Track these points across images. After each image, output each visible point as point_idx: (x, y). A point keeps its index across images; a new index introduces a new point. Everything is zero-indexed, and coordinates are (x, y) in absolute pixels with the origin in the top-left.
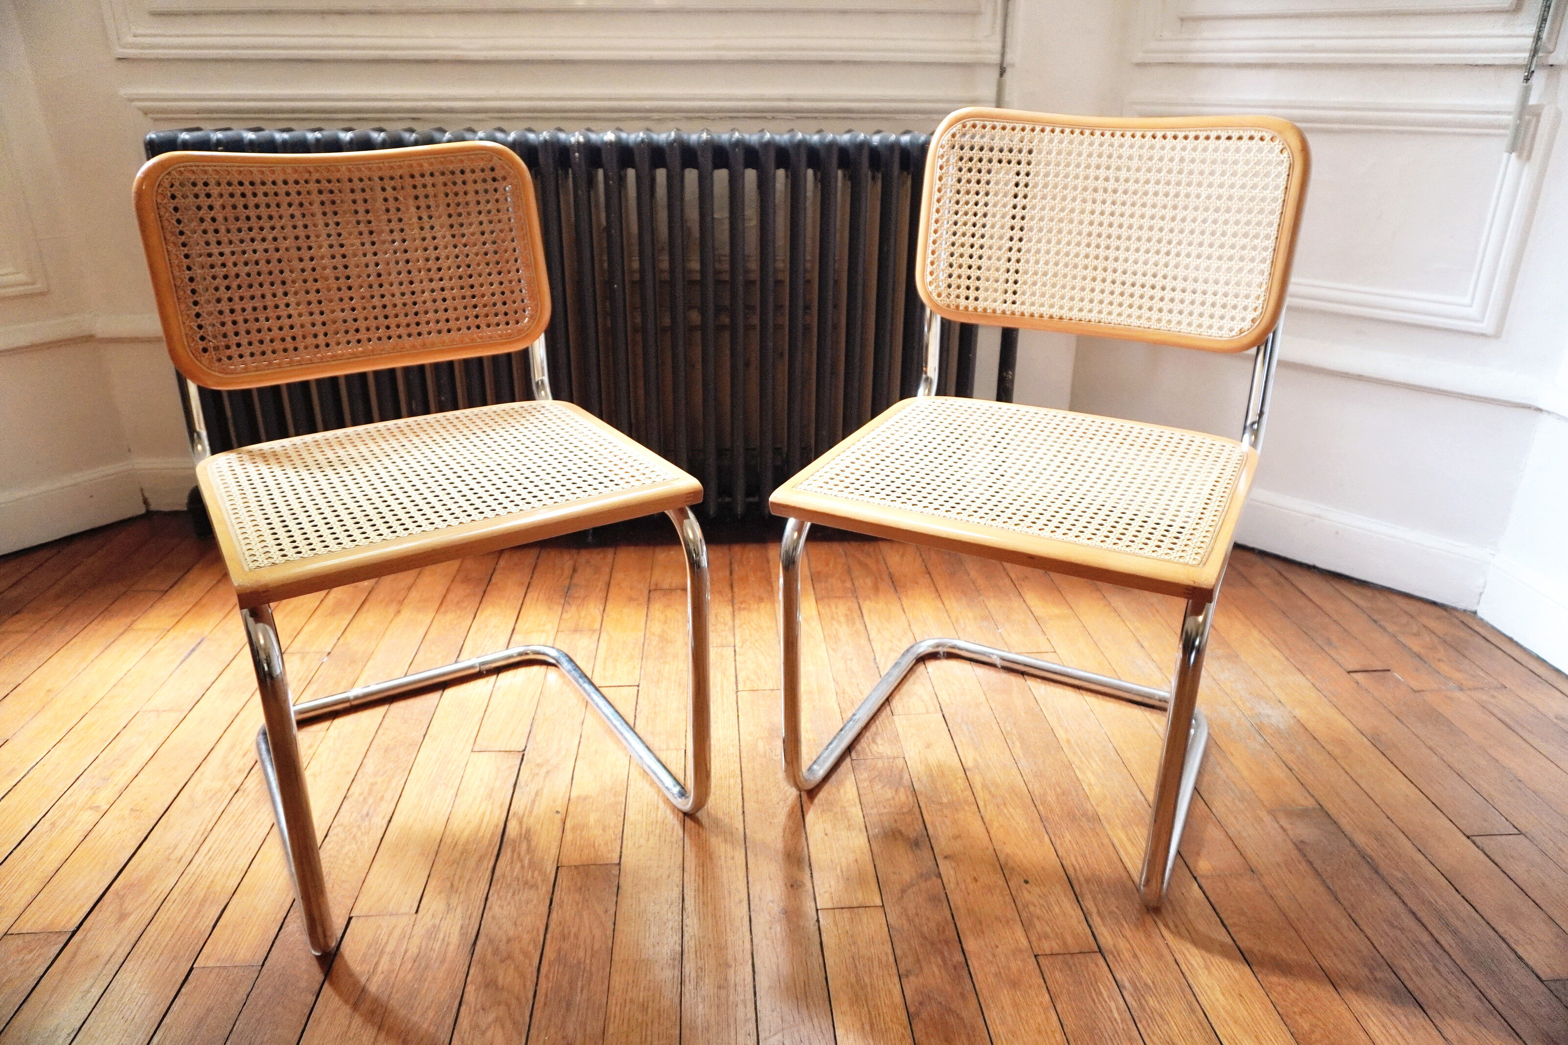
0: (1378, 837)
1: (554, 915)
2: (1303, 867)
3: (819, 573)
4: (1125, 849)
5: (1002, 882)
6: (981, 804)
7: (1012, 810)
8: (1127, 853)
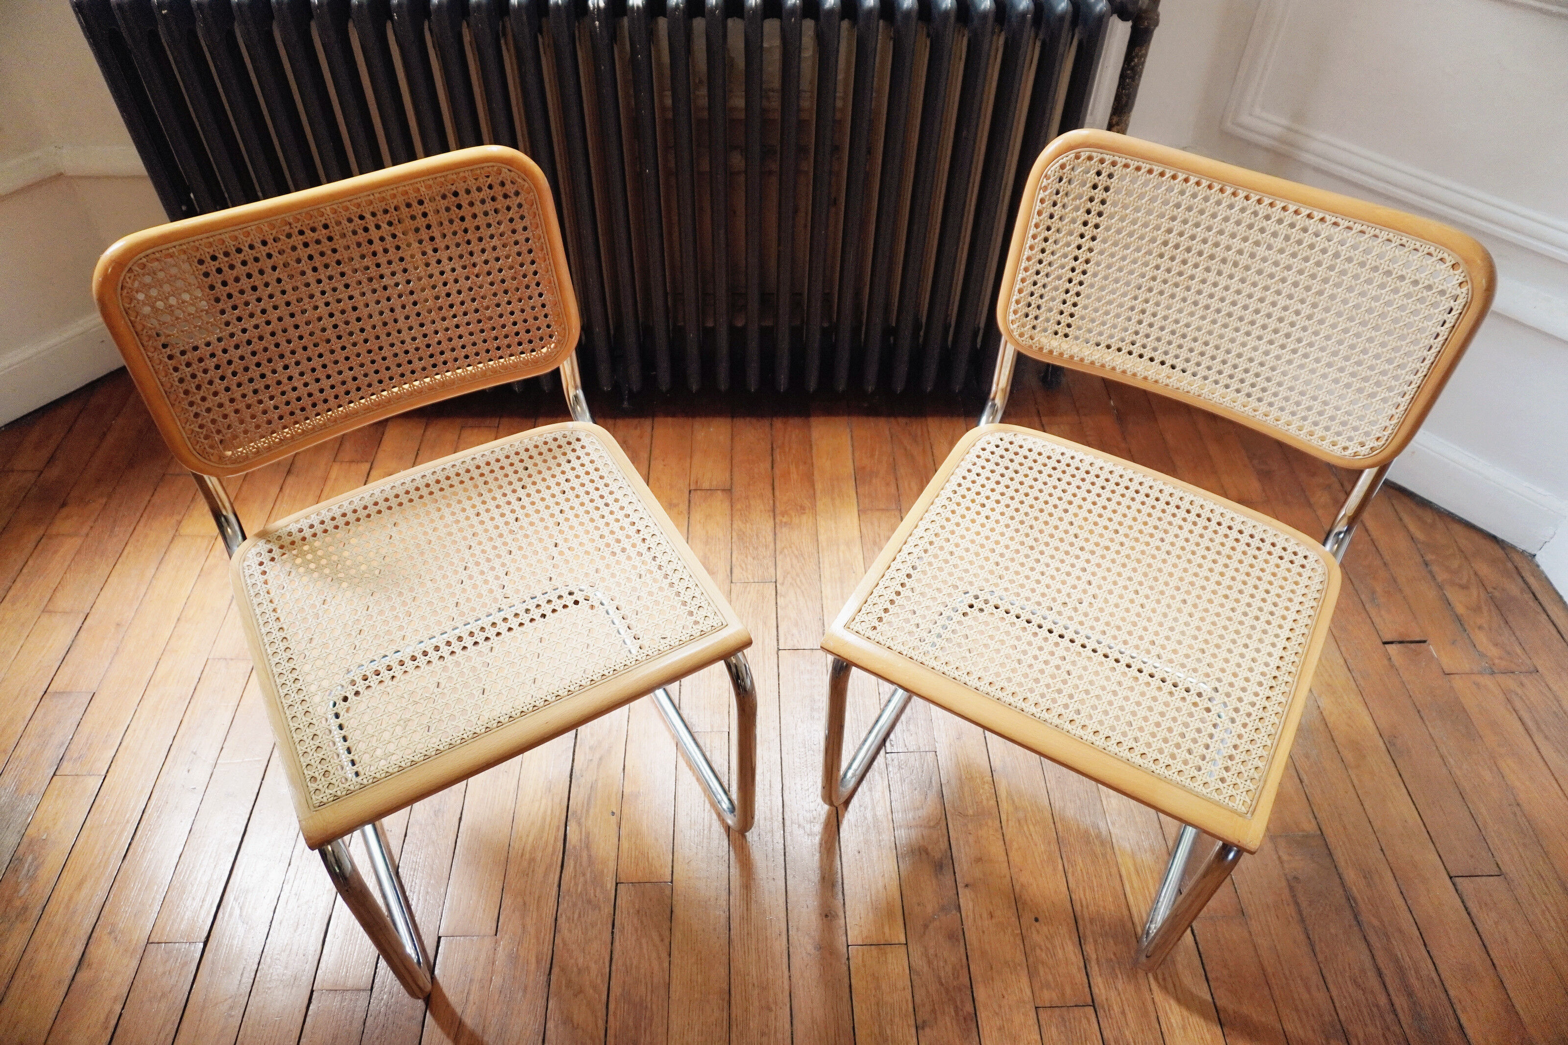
0: (1367, 875)
1: (617, 943)
2: (1291, 910)
3: (864, 468)
4: (1131, 882)
5: (1014, 919)
6: (1004, 817)
7: (1031, 827)
8: (1132, 887)
